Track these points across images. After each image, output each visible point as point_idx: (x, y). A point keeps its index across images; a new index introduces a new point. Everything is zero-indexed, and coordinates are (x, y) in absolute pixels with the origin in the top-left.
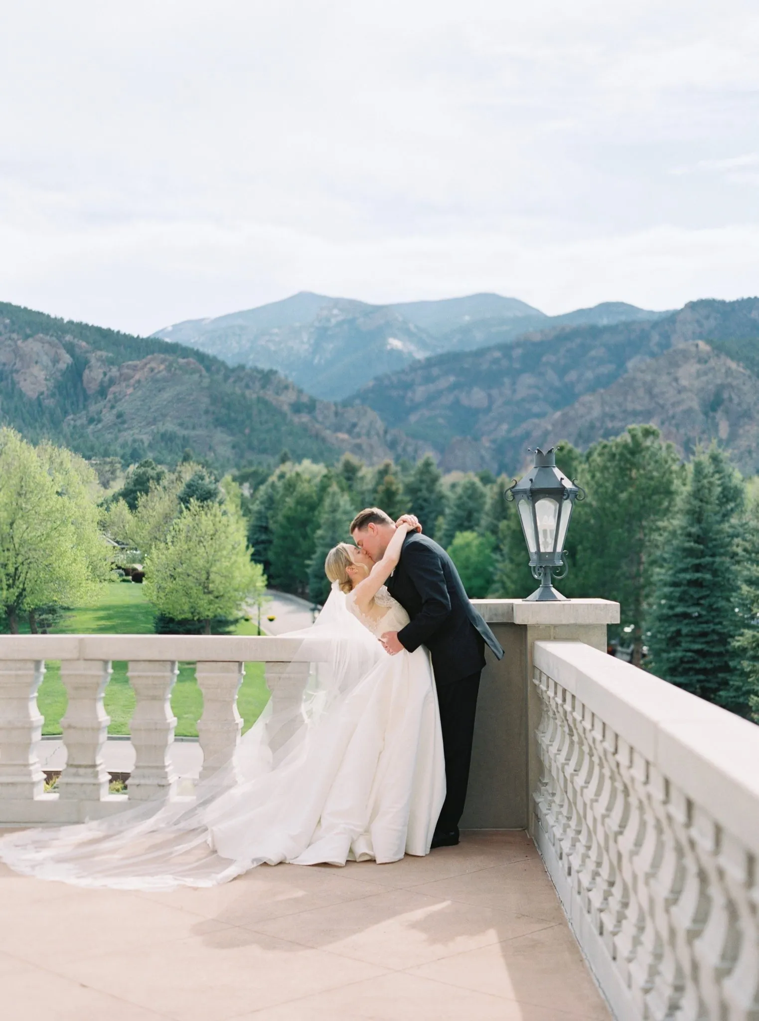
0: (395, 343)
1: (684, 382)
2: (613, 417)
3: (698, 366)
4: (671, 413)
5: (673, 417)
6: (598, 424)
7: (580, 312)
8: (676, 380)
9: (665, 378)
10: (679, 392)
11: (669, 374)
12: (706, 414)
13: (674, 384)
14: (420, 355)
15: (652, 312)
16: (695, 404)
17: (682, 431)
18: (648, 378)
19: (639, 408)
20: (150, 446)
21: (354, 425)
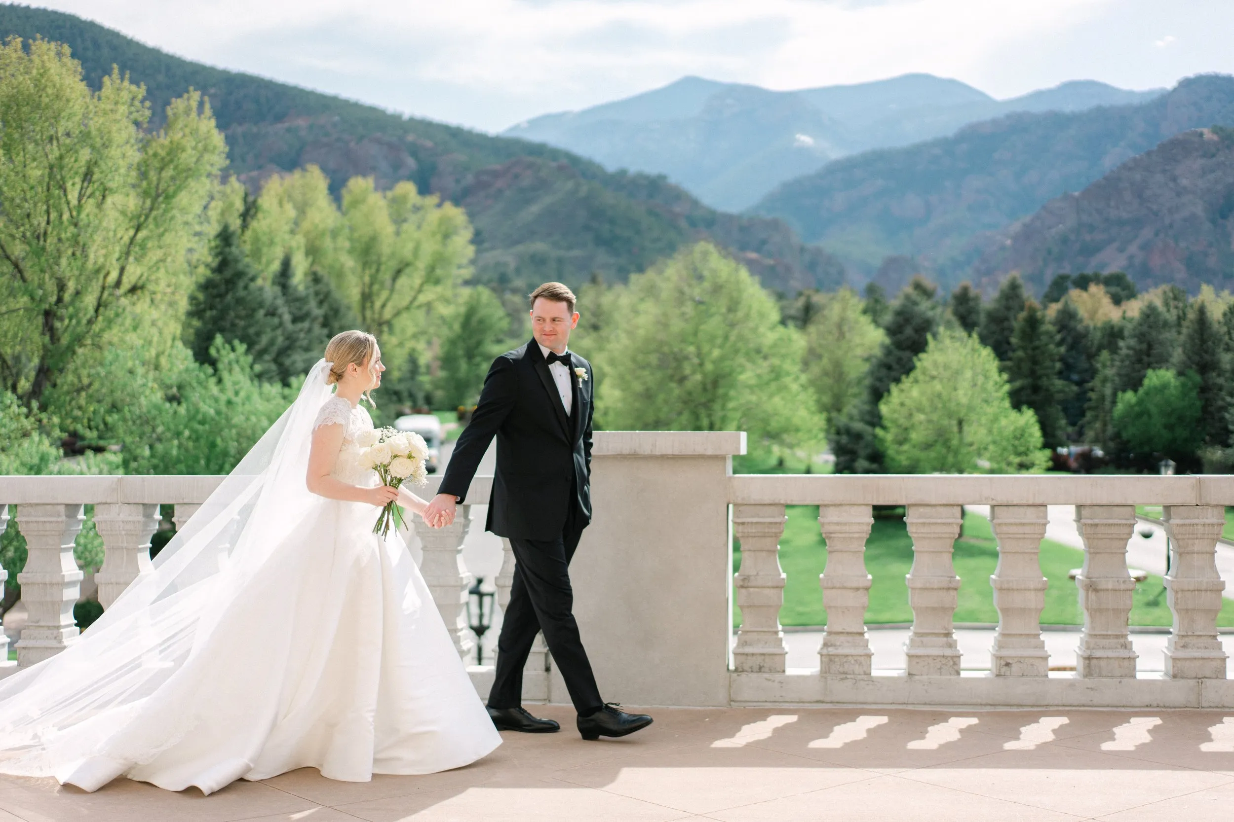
0: (805, 139)
1: (1184, 182)
2: (1091, 228)
3: (1201, 162)
4: (1167, 221)
5: (1171, 226)
6: (1073, 237)
7: (1038, 95)
8: (1174, 179)
9: (1159, 178)
10: (1178, 194)
11: (1164, 171)
12: (1213, 221)
13: (1171, 185)
14: (836, 154)
15: (1131, 93)
16: (1199, 209)
17: (1183, 244)
18: (1138, 177)
19: (1125, 215)
20: (518, 271)
21: (764, 242)
